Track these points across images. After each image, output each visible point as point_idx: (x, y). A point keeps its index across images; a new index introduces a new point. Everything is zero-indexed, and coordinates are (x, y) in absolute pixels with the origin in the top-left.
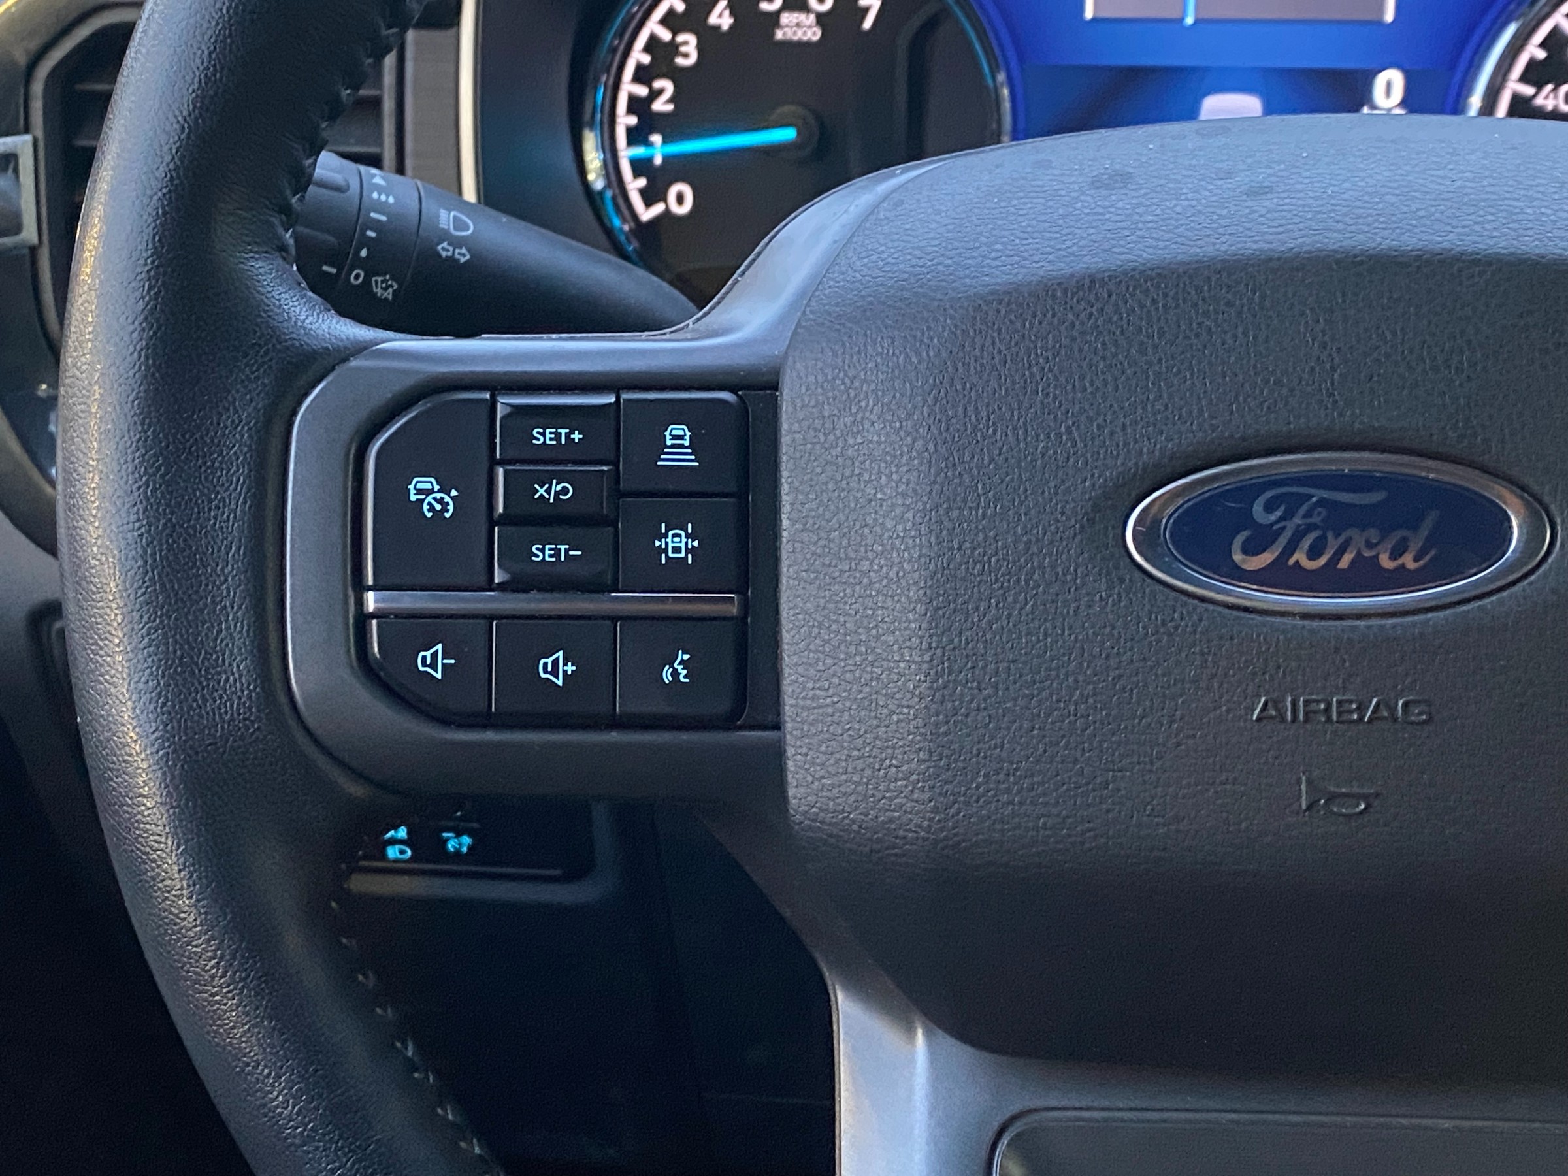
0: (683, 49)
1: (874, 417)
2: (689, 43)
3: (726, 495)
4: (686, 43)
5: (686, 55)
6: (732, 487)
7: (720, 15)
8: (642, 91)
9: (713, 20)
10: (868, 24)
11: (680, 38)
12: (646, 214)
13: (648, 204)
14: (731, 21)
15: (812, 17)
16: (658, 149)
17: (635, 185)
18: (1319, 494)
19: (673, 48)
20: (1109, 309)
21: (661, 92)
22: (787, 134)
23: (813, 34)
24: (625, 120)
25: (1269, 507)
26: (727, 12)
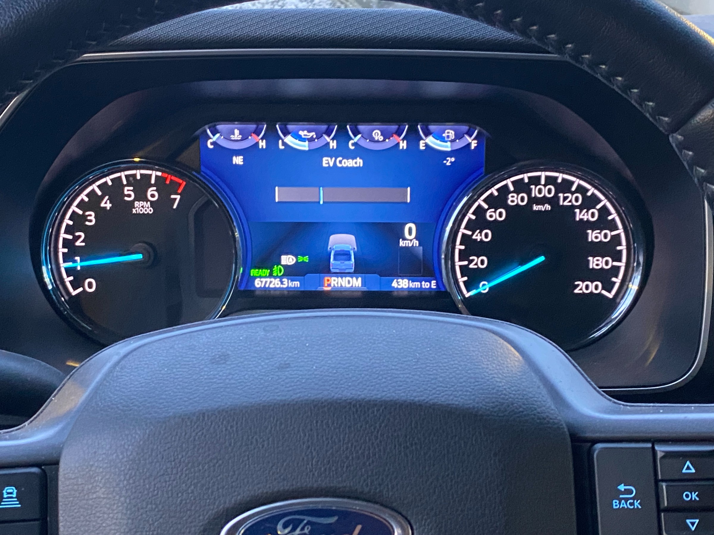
0: (89, 218)
1: (101, 485)
2: (92, 216)
3: (34, 520)
4: (90, 215)
5: (90, 221)
6: (37, 516)
7: (106, 203)
8: (70, 237)
9: (103, 205)
10: (175, 206)
11: (87, 213)
12: (74, 293)
13: (75, 289)
14: (111, 205)
15: (149, 203)
16: (79, 264)
17: (68, 280)
18: (307, 519)
19: (84, 218)
20: (212, 430)
21: (79, 237)
22: (139, 257)
23: (150, 211)
24: (62, 250)
25: (285, 526)
26: (108, 201)
